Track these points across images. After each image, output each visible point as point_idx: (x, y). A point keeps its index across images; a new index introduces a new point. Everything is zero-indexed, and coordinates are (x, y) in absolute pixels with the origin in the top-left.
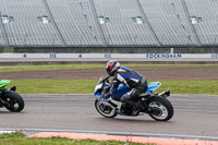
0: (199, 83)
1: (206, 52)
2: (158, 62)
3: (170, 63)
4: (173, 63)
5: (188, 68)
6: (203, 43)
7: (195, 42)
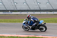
0: (16, 20)
1: (19, 12)
2: (6, 14)
3: (9, 15)
4: (10, 15)
5: (14, 16)
6: (18, 9)
7: (16, 9)
